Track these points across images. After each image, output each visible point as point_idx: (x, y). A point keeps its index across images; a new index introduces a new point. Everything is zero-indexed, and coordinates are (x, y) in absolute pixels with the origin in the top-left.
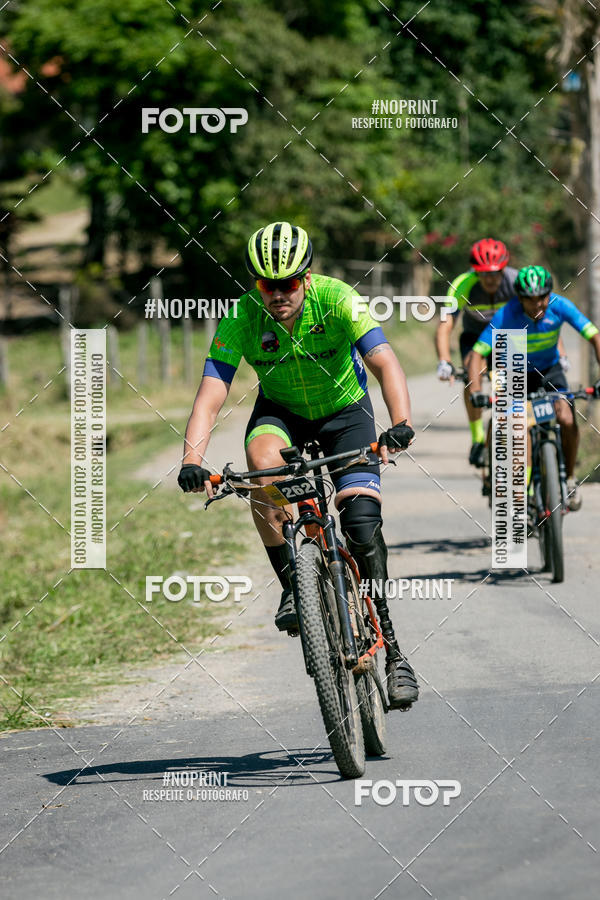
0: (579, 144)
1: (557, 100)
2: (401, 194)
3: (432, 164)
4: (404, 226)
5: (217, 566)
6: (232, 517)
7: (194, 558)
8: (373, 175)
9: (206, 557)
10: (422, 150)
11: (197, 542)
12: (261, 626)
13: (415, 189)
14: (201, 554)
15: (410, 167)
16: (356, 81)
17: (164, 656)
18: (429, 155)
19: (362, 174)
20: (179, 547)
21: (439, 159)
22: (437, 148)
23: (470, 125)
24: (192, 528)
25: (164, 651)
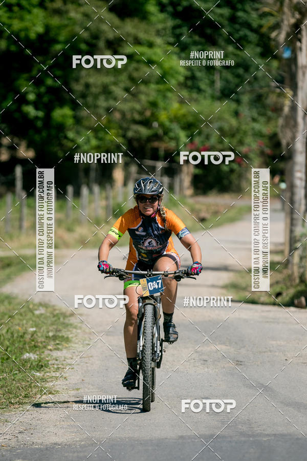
2: (175, 119)
3: (196, 101)
5: (51, 350)
6: (62, 319)
7: (36, 344)
9: (44, 344)
10: (190, 91)
11: (39, 334)
12: (78, 389)
13: (184, 116)
14: (41, 342)
15: (182, 102)
17: (17, 406)
18: (195, 95)
20: (28, 337)
21: (200, 97)
22: (199, 90)
24: (36, 326)
25: (16, 403)
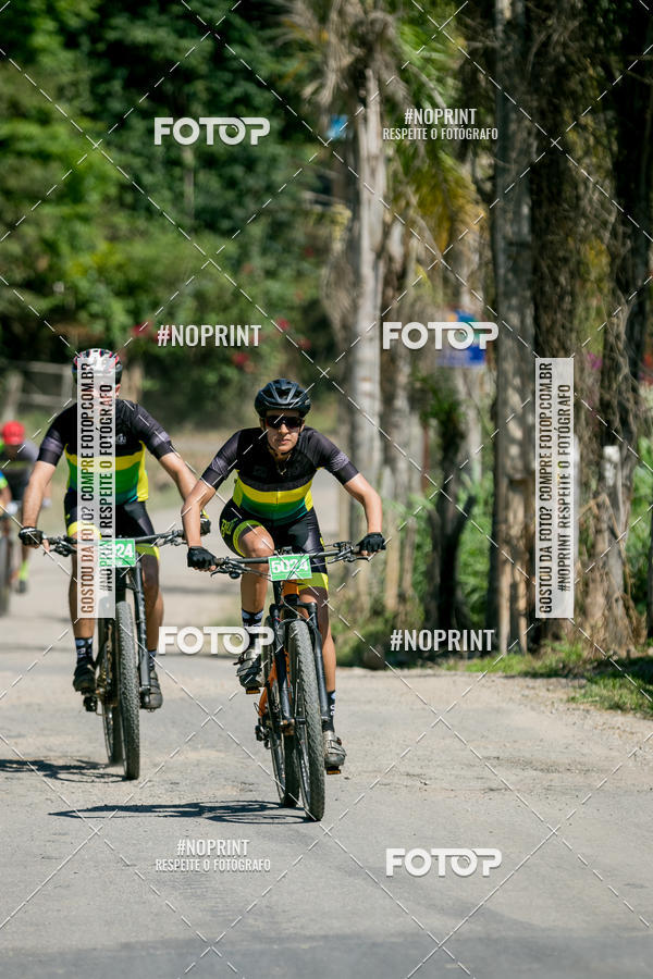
0: (343, 213)
1: (312, 154)
2: (102, 273)
3: (144, 234)
4: (105, 317)
8: (64, 248)
10: (132, 216)
13: (120, 267)
15: (113, 238)
16: (44, 119)
18: (141, 223)
19: (51, 247)
21: (154, 229)
22: (151, 214)
23: (196, 185)
